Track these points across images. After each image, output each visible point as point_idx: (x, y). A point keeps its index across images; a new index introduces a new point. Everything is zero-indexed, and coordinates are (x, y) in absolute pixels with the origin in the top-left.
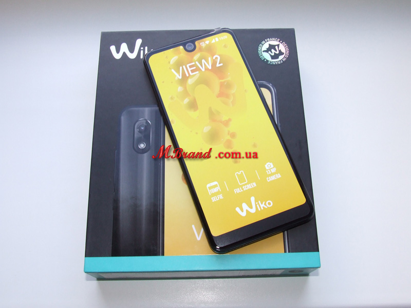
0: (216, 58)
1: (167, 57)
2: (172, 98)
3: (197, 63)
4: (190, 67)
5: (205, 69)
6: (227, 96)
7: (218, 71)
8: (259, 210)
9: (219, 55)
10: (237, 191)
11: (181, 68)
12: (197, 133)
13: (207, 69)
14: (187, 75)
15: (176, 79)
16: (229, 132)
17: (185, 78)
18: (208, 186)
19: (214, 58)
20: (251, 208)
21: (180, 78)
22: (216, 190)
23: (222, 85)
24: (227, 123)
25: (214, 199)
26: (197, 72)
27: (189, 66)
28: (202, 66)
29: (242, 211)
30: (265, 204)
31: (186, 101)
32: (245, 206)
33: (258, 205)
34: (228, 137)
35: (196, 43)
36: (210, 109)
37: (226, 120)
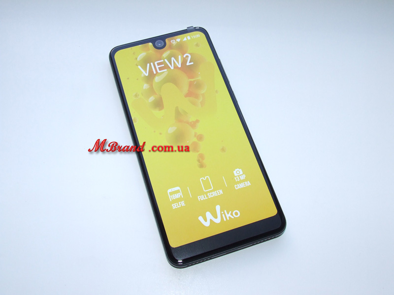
0: (187, 56)
1: (134, 53)
2: (136, 96)
3: (166, 60)
4: (159, 64)
5: (174, 68)
6: (196, 96)
7: (188, 70)
8: (225, 220)
9: (189, 54)
10: (201, 198)
11: (148, 65)
12: (160, 134)
13: (176, 67)
14: (155, 73)
15: (142, 75)
16: (196, 133)
17: (152, 75)
18: (169, 191)
19: (185, 56)
20: (216, 217)
21: (147, 75)
22: (177, 196)
23: (191, 84)
24: (194, 125)
25: (175, 206)
26: (166, 70)
27: (157, 63)
28: (171, 64)
29: (206, 220)
30: (232, 214)
31: (152, 99)
32: (209, 215)
33: (223, 215)
34: (195, 140)
35: (167, 40)
36: (177, 109)
37: (193, 121)
